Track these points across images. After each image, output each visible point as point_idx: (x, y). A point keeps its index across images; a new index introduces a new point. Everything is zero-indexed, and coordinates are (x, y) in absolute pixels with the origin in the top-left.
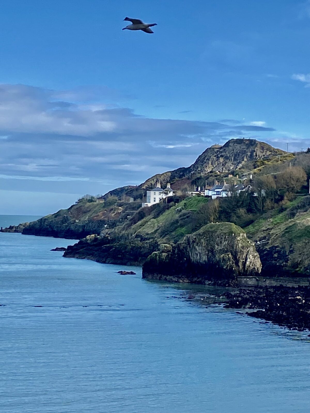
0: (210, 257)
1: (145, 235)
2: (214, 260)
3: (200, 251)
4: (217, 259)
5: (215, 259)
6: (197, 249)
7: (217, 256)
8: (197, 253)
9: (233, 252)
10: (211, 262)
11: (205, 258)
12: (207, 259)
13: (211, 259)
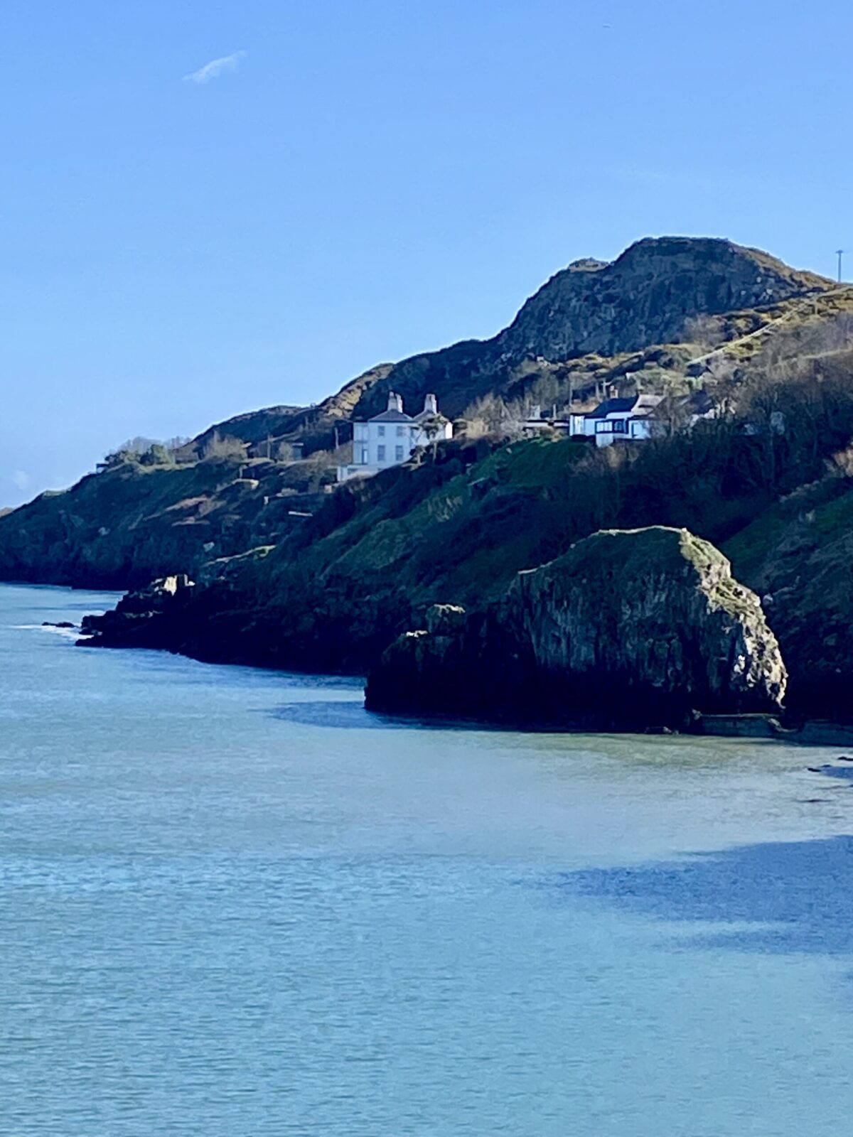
0: (605, 647)
1: (363, 575)
2: (619, 657)
3: (569, 628)
4: (630, 653)
5: (621, 655)
6: (559, 622)
7: (628, 645)
8: (557, 634)
9: (686, 630)
10: (609, 668)
11: (585, 652)
12: (593, 656)
13: (607, 655)
